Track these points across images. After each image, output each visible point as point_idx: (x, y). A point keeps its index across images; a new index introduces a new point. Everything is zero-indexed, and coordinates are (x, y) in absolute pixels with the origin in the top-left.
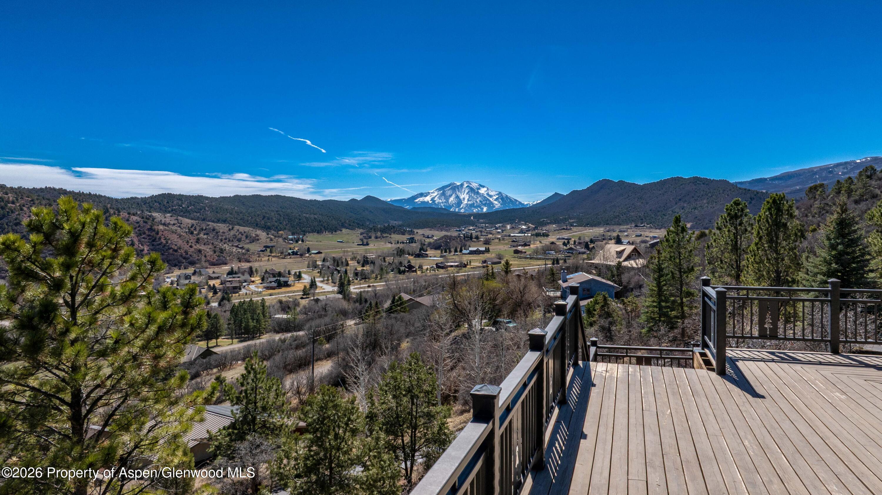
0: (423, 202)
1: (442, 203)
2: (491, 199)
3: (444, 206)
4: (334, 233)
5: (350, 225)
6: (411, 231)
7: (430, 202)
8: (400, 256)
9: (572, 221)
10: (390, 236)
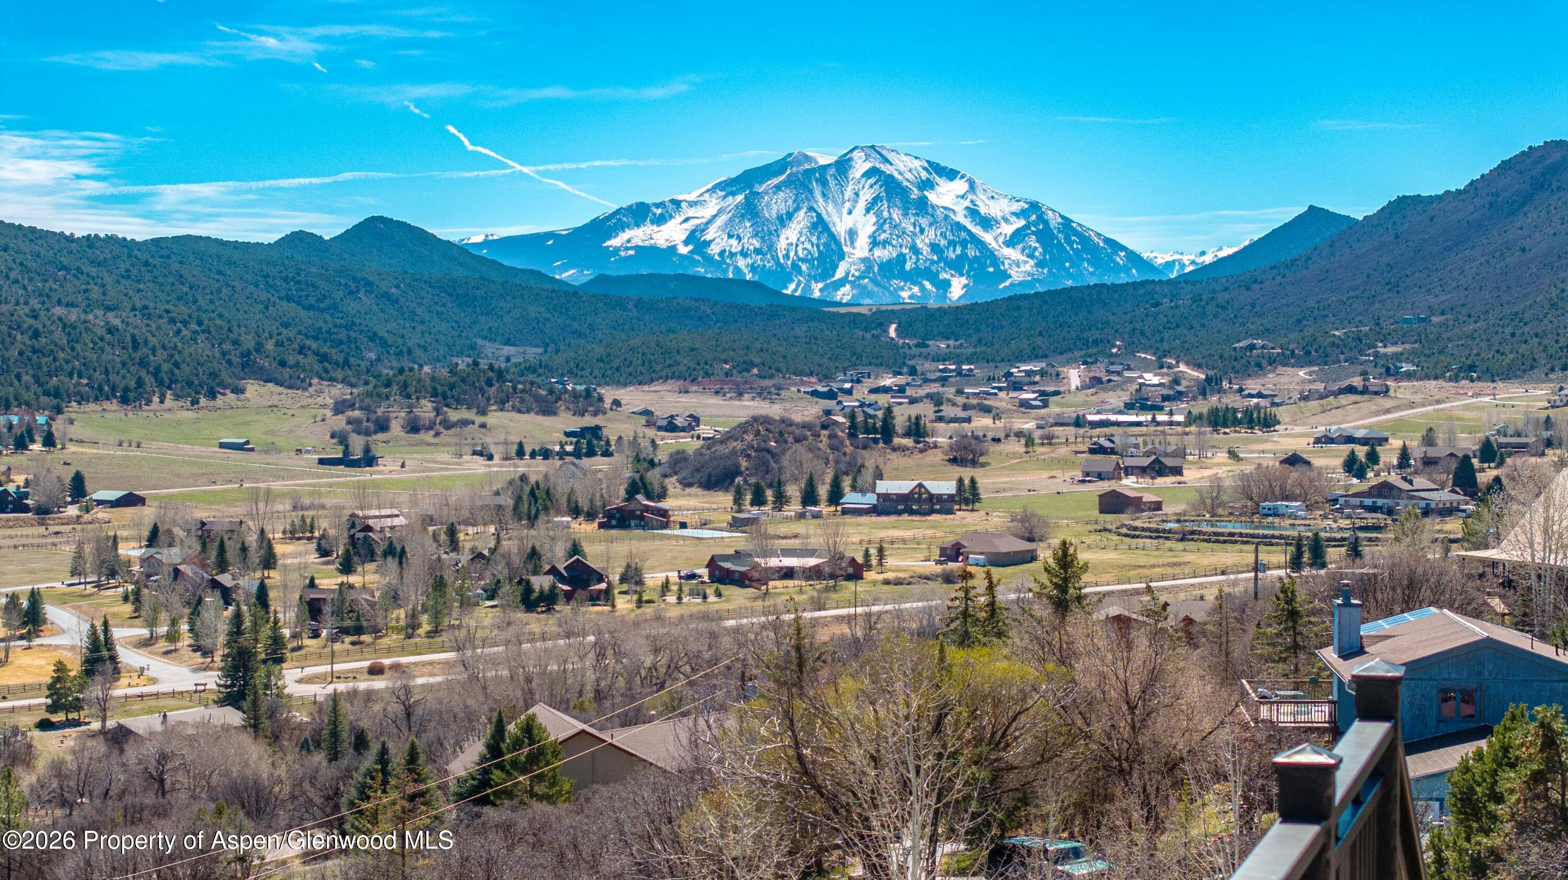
0: (648, 252)
1: (743, 253)
2: (988, 238)
3: (753, 268)
4: (203, 401)
5: (283, 364)
6: (588, 393)
7: (683, 250)
8: (532, 520)
9: (1391, 350)
10: (479, 420)
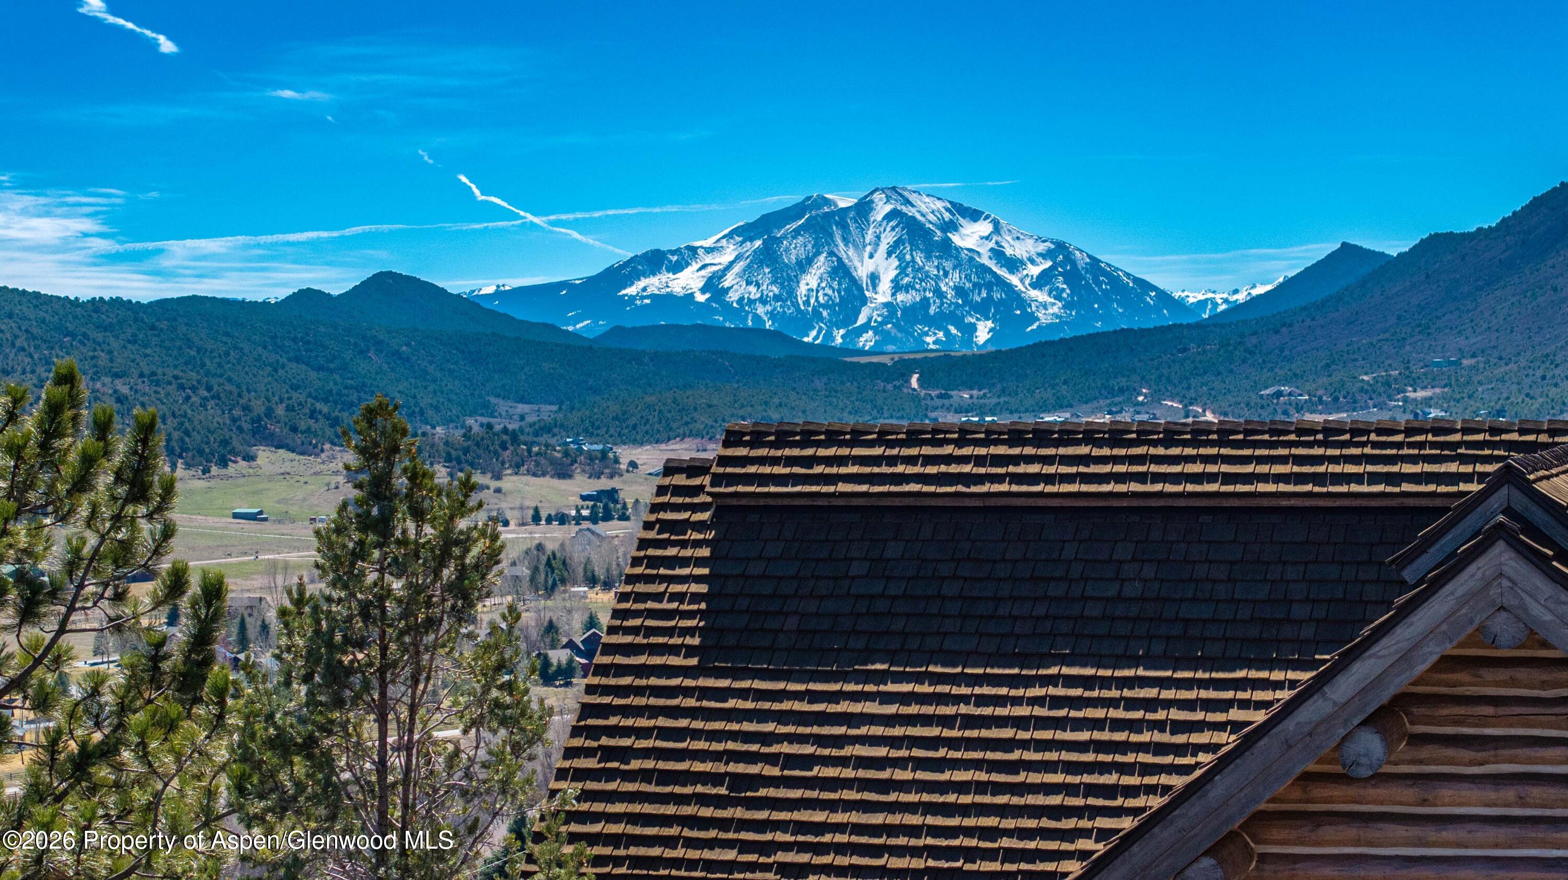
0: (665, 300)
2: (1014, 280)
4: (214, 470)
5: (294, 429)
6: (604, 454)
7: (701, 298)
10: (494, 484)
